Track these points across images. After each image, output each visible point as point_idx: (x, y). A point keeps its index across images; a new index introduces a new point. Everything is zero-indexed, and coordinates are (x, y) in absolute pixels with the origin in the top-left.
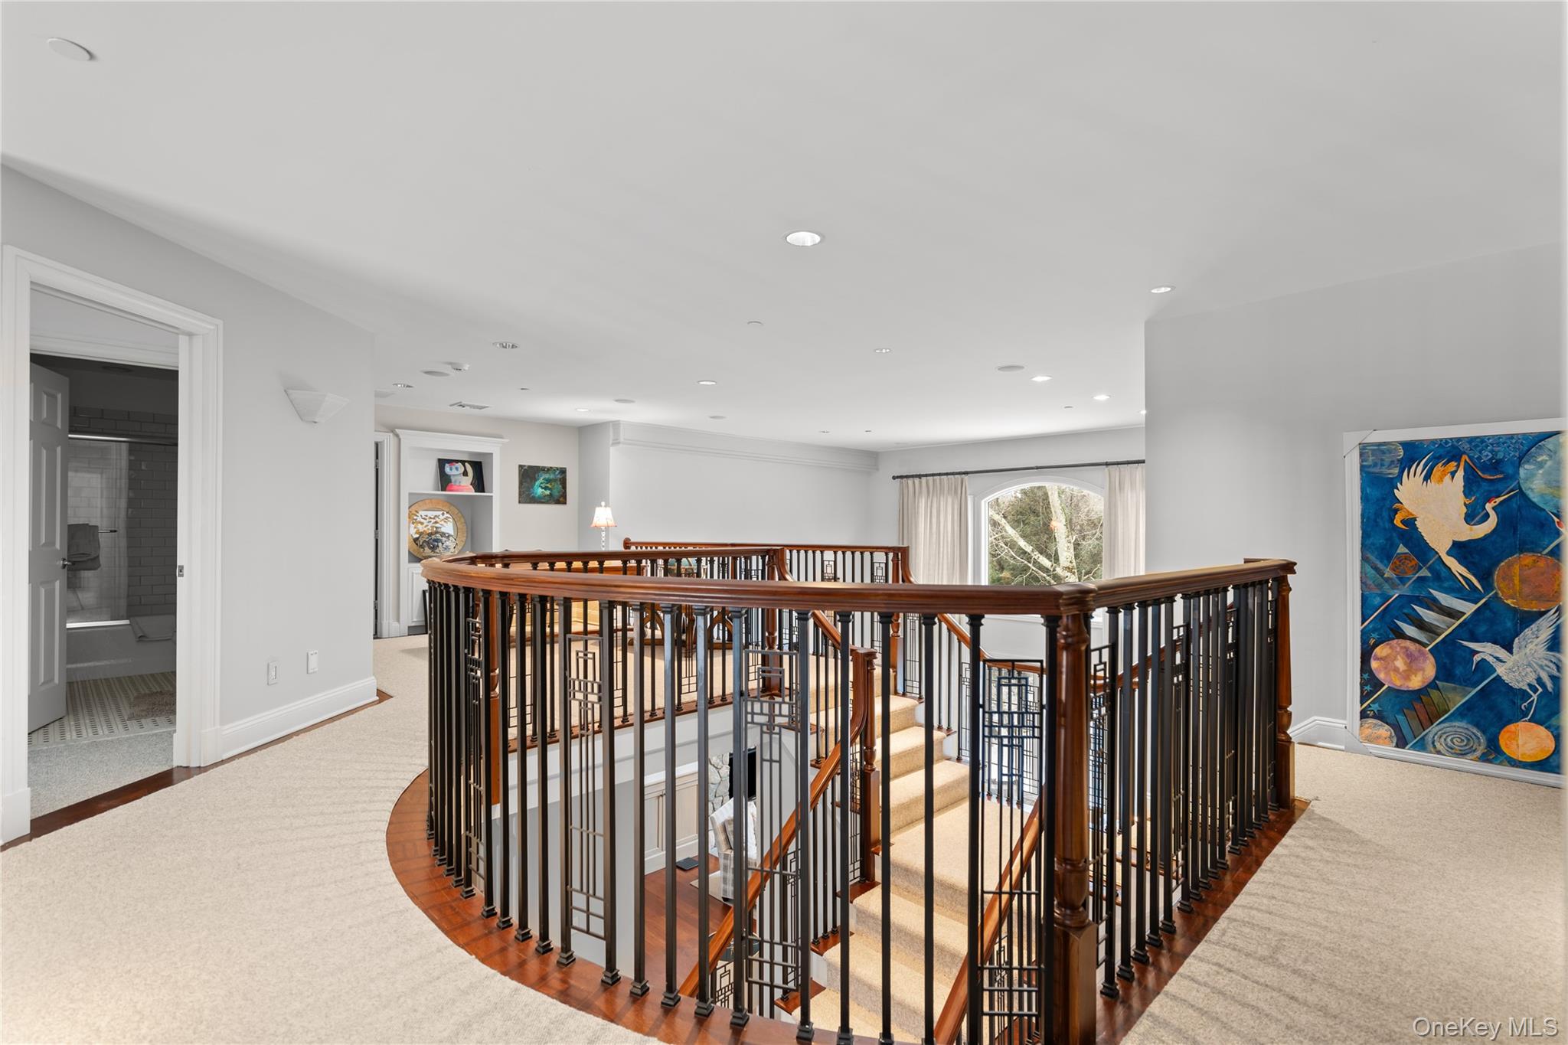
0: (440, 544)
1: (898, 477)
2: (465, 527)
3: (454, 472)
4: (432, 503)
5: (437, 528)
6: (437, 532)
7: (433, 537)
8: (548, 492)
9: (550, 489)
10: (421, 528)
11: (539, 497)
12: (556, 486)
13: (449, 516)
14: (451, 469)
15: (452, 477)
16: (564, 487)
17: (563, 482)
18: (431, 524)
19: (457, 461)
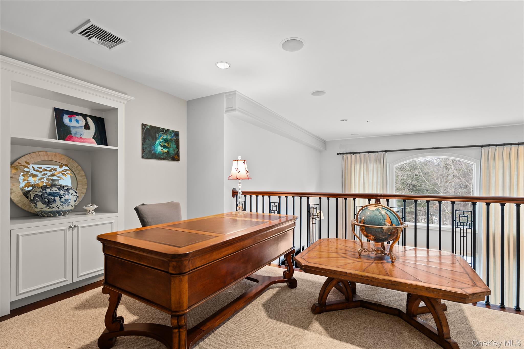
0: (57, 198)
1: (341, 154)
2: (86, 180)
3: (74, 124)
4: (47, 155)
5: (53, 180)
6: (53, 185)
7: (48, 190)
8: (166, 150)
9: (167, 148)
10: (32, 181)
11: (159, 154)
12: (172, 145)
13: (67, 168)
14: (71, 121)
15: (71, 129)
16: (178, 147)
17: (177, 143)
18: (46, 177)
19: (78, 114)
